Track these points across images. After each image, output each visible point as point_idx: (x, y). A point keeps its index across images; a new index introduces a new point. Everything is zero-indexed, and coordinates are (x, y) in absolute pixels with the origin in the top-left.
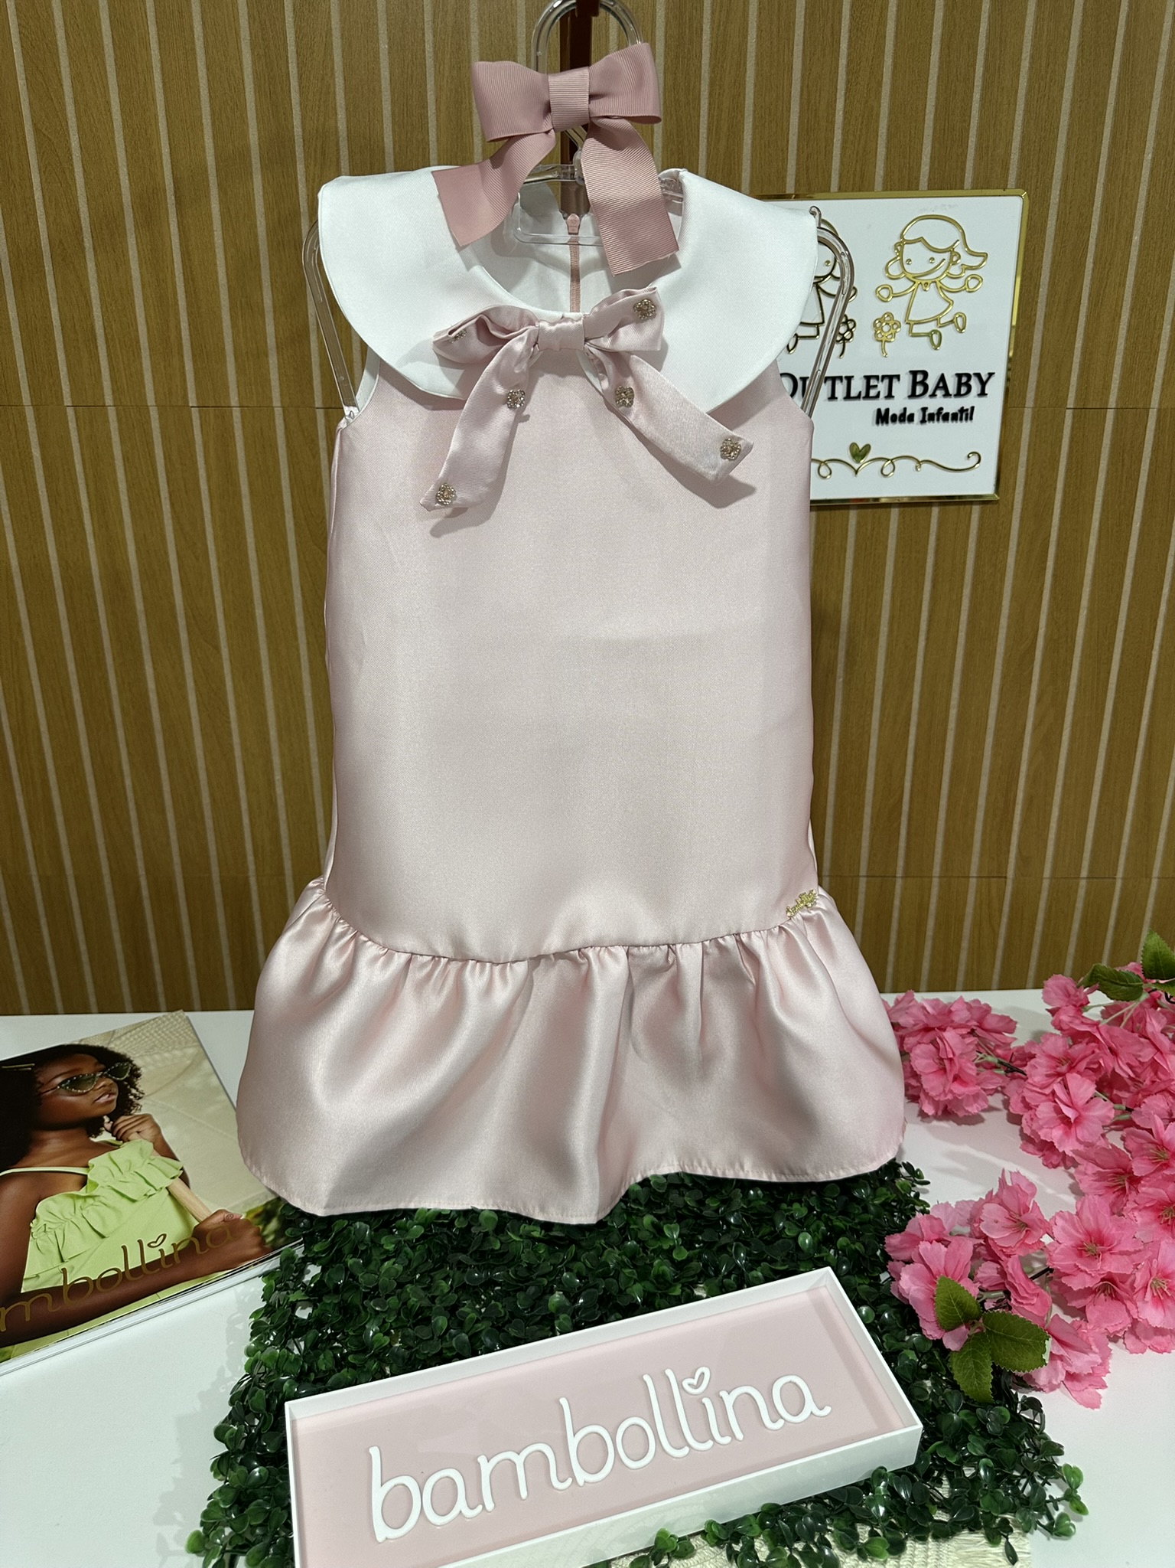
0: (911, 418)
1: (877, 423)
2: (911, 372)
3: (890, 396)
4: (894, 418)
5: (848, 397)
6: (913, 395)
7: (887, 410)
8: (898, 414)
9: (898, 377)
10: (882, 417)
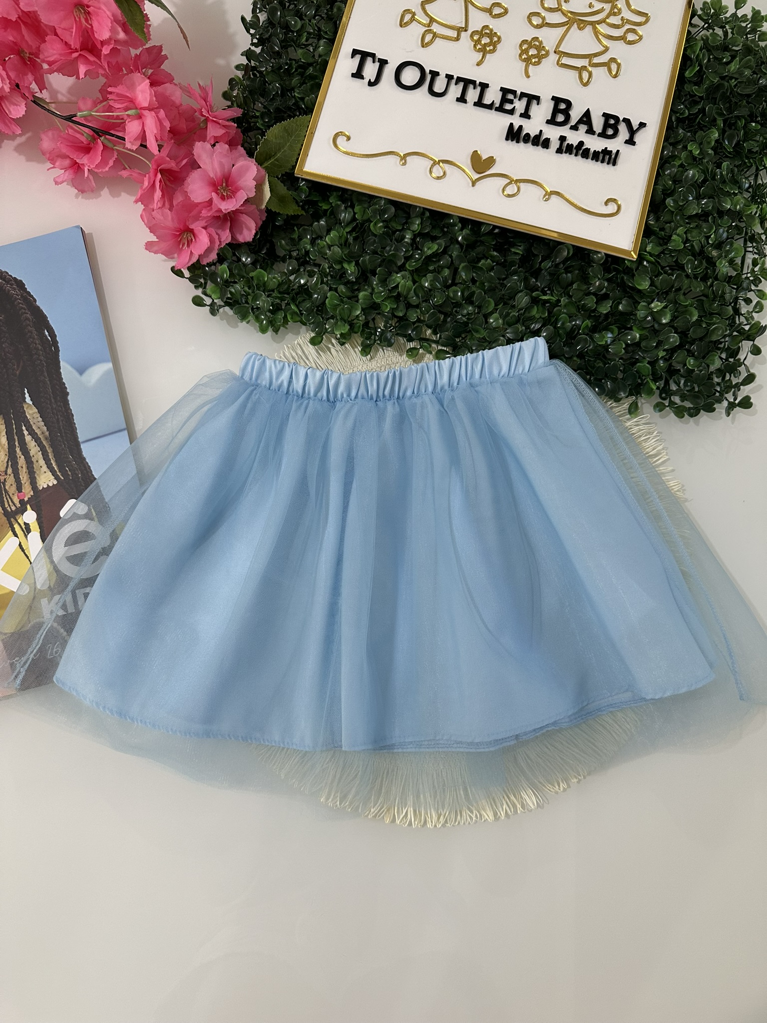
1: (507, 139)
2: (554, 98)
3: (526, 115)
4: (527, 138)
6: (552, 122)
7: (521, 127)
8: (532, 135)
9: (537, 98)
10: (514, 135)
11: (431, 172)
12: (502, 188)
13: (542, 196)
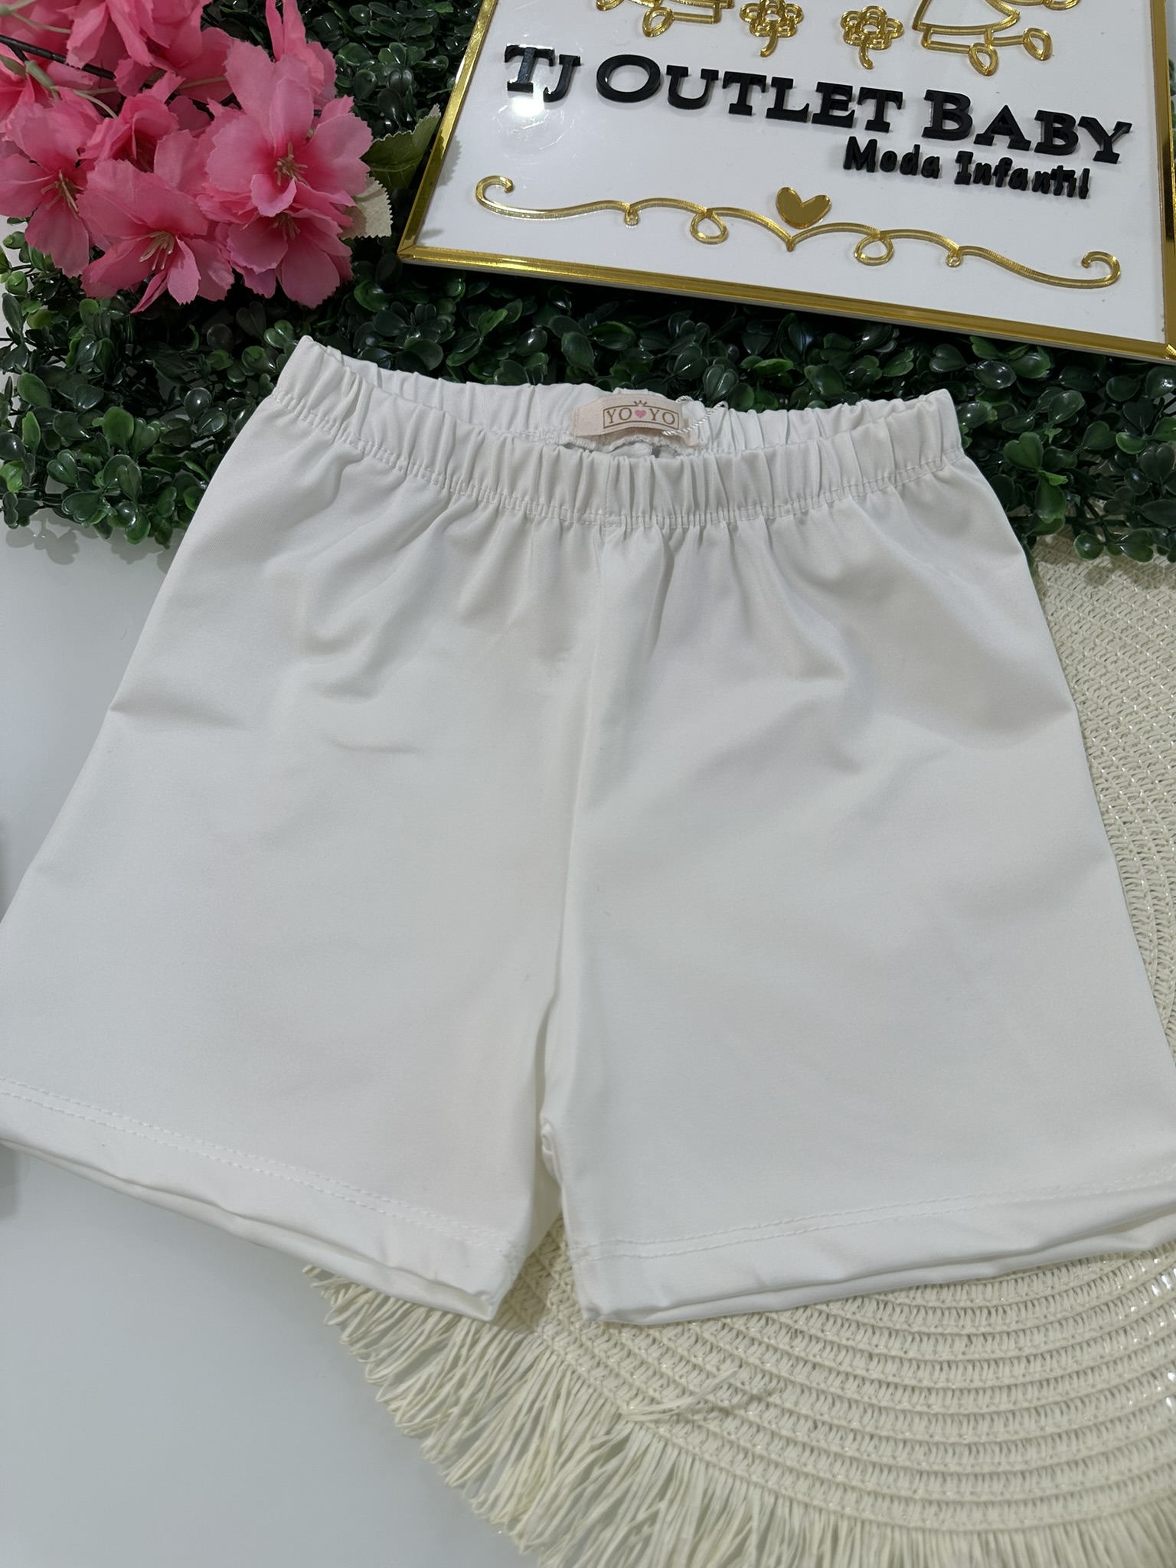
0: (932, 169)
1: (847, 166)
2: (930, 95)
3: (879, 124)
4: (889, 162)
5: (778, 112)
6: (933, 132)
7: (873, 144)
8: (900, 158)
9: (897, 98)
10: (859, 158)
11: (694, 231)
12: (854, 248)
13: (943, 260)
